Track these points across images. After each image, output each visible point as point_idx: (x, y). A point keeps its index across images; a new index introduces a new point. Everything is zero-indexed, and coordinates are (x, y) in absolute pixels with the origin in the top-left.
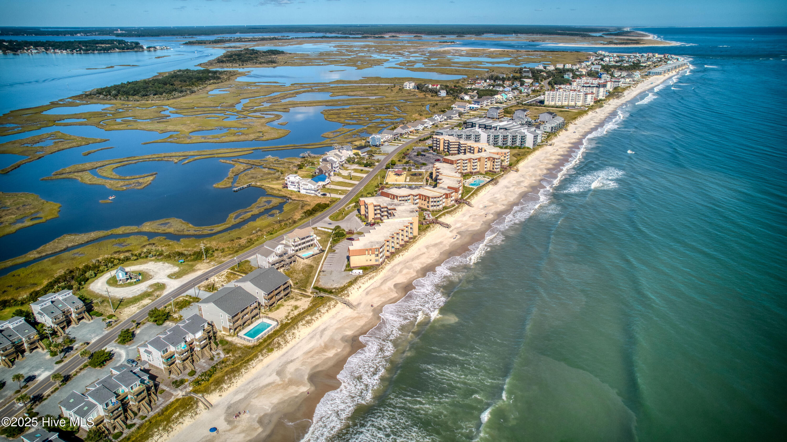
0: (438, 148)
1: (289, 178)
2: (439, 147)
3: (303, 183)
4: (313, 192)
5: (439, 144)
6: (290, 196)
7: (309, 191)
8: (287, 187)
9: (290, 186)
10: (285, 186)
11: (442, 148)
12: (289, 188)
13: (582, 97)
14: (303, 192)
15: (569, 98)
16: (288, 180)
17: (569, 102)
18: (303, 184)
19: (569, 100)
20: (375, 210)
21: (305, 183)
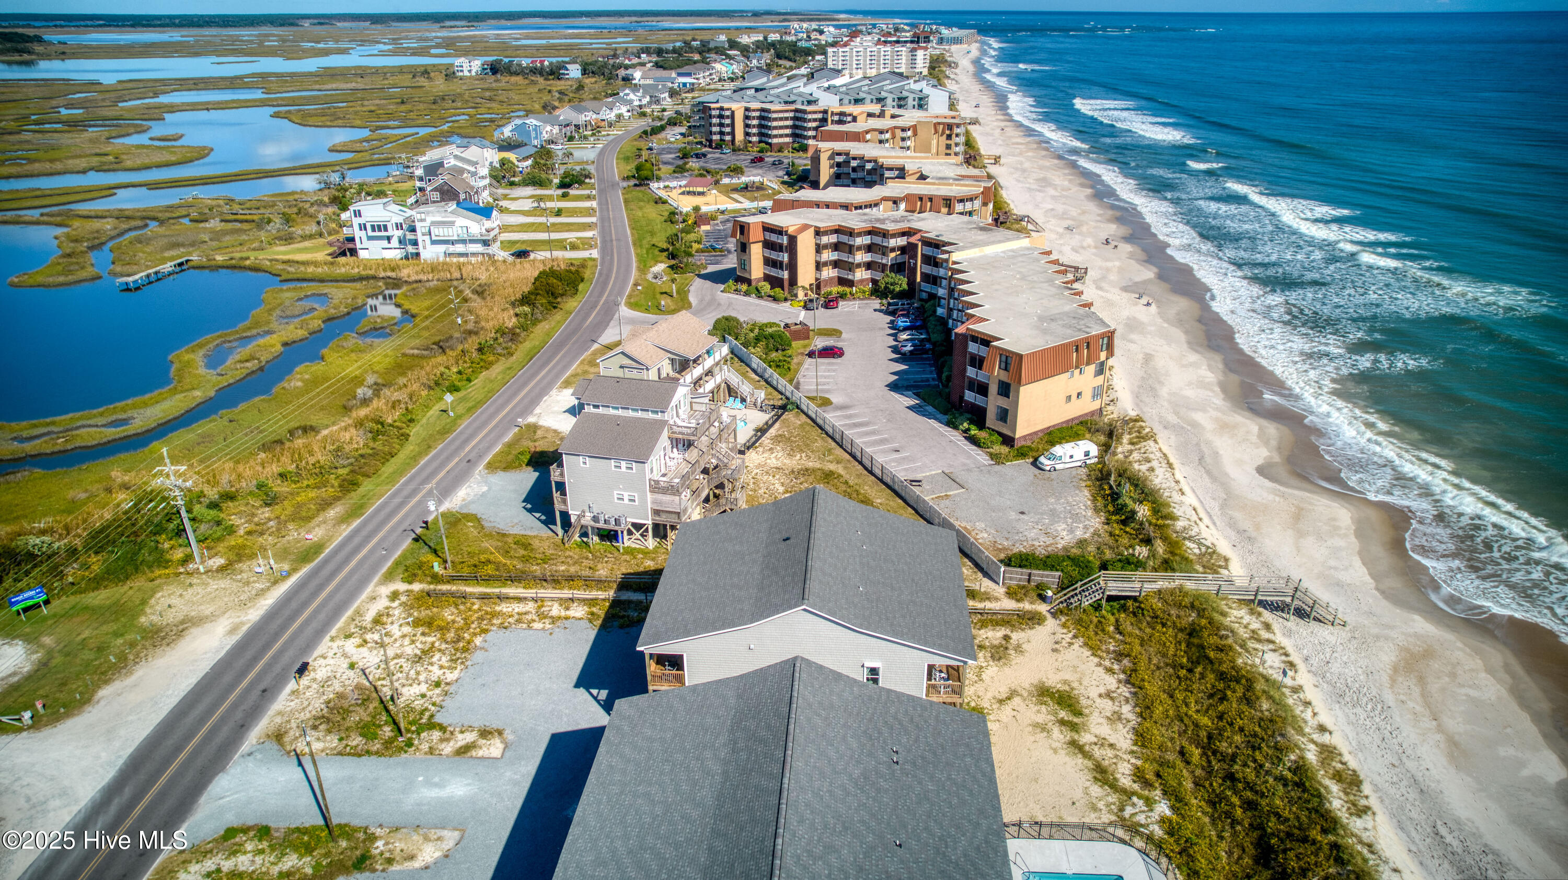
0: (728, 138)
1: (358, 214)
2: (733, 133)
3: (430, 219)
4: (478, 248)
5: (732, 125)
6: (393, 275)
7: (460, 248)
8: (353, 252)
9: (366, 243)
10: (348, 249)
11: (740, 136)
12: (363, 254)
13: (904, 58)
14: (430, 253)
15: (879, 61)
16: (356, 221)
17: (878, 69)
18: (435, 223)
19: (879, 65)
20: (819, 249)
21: (438, 218)
